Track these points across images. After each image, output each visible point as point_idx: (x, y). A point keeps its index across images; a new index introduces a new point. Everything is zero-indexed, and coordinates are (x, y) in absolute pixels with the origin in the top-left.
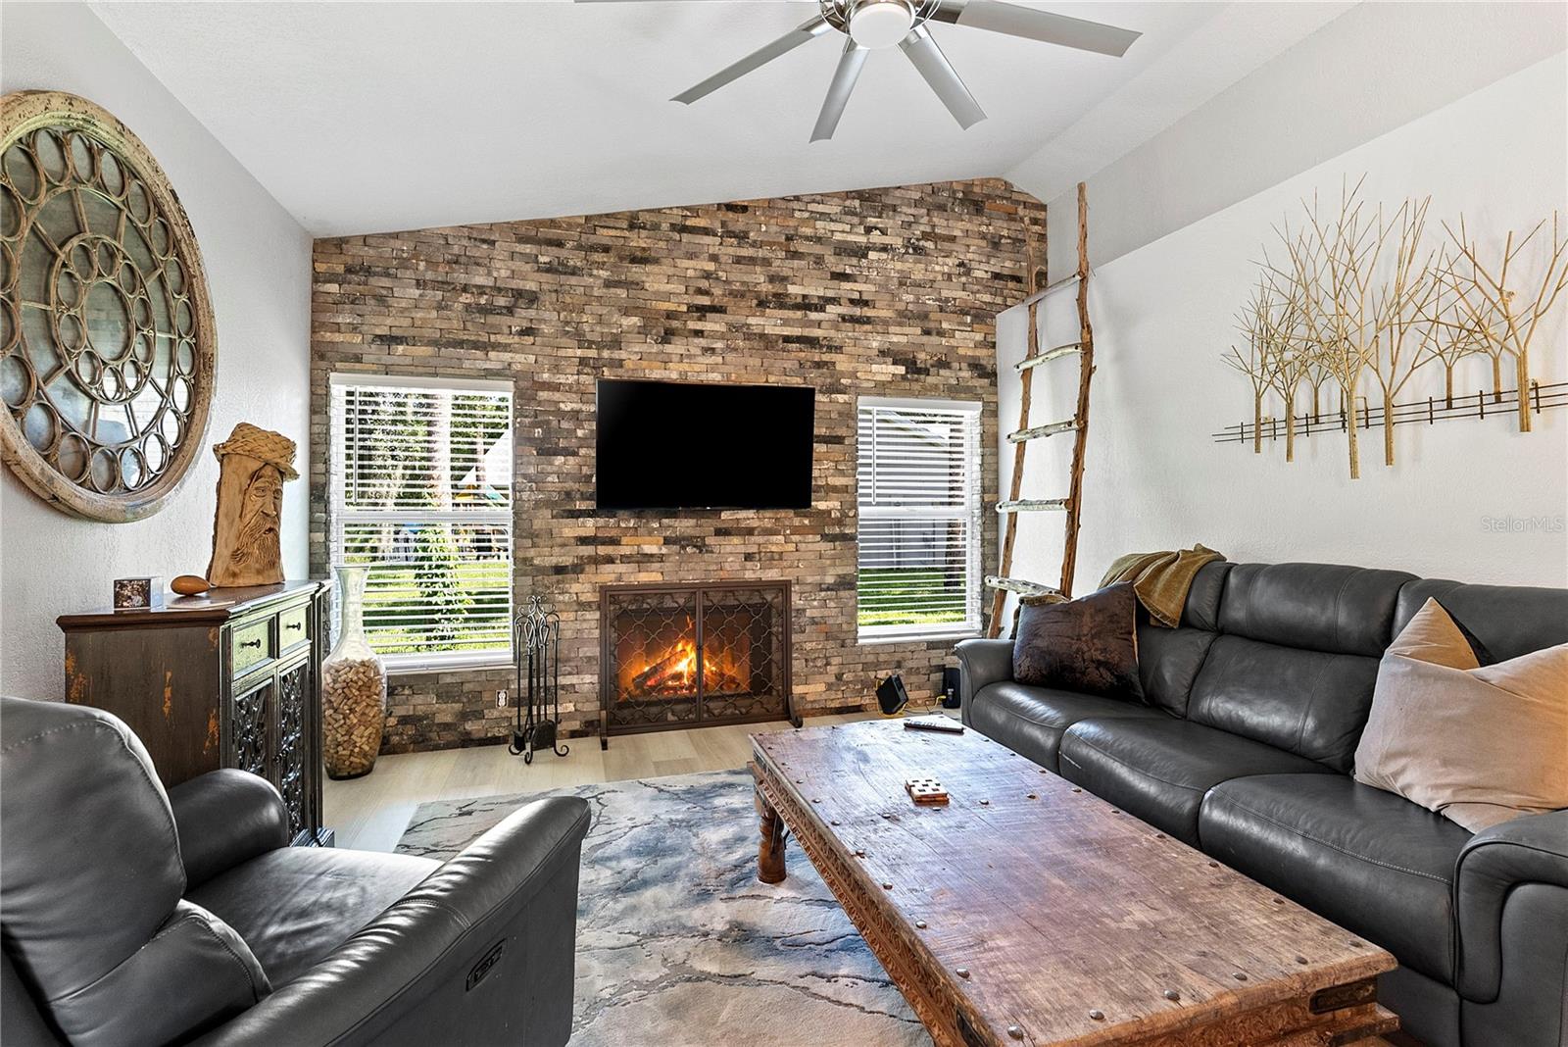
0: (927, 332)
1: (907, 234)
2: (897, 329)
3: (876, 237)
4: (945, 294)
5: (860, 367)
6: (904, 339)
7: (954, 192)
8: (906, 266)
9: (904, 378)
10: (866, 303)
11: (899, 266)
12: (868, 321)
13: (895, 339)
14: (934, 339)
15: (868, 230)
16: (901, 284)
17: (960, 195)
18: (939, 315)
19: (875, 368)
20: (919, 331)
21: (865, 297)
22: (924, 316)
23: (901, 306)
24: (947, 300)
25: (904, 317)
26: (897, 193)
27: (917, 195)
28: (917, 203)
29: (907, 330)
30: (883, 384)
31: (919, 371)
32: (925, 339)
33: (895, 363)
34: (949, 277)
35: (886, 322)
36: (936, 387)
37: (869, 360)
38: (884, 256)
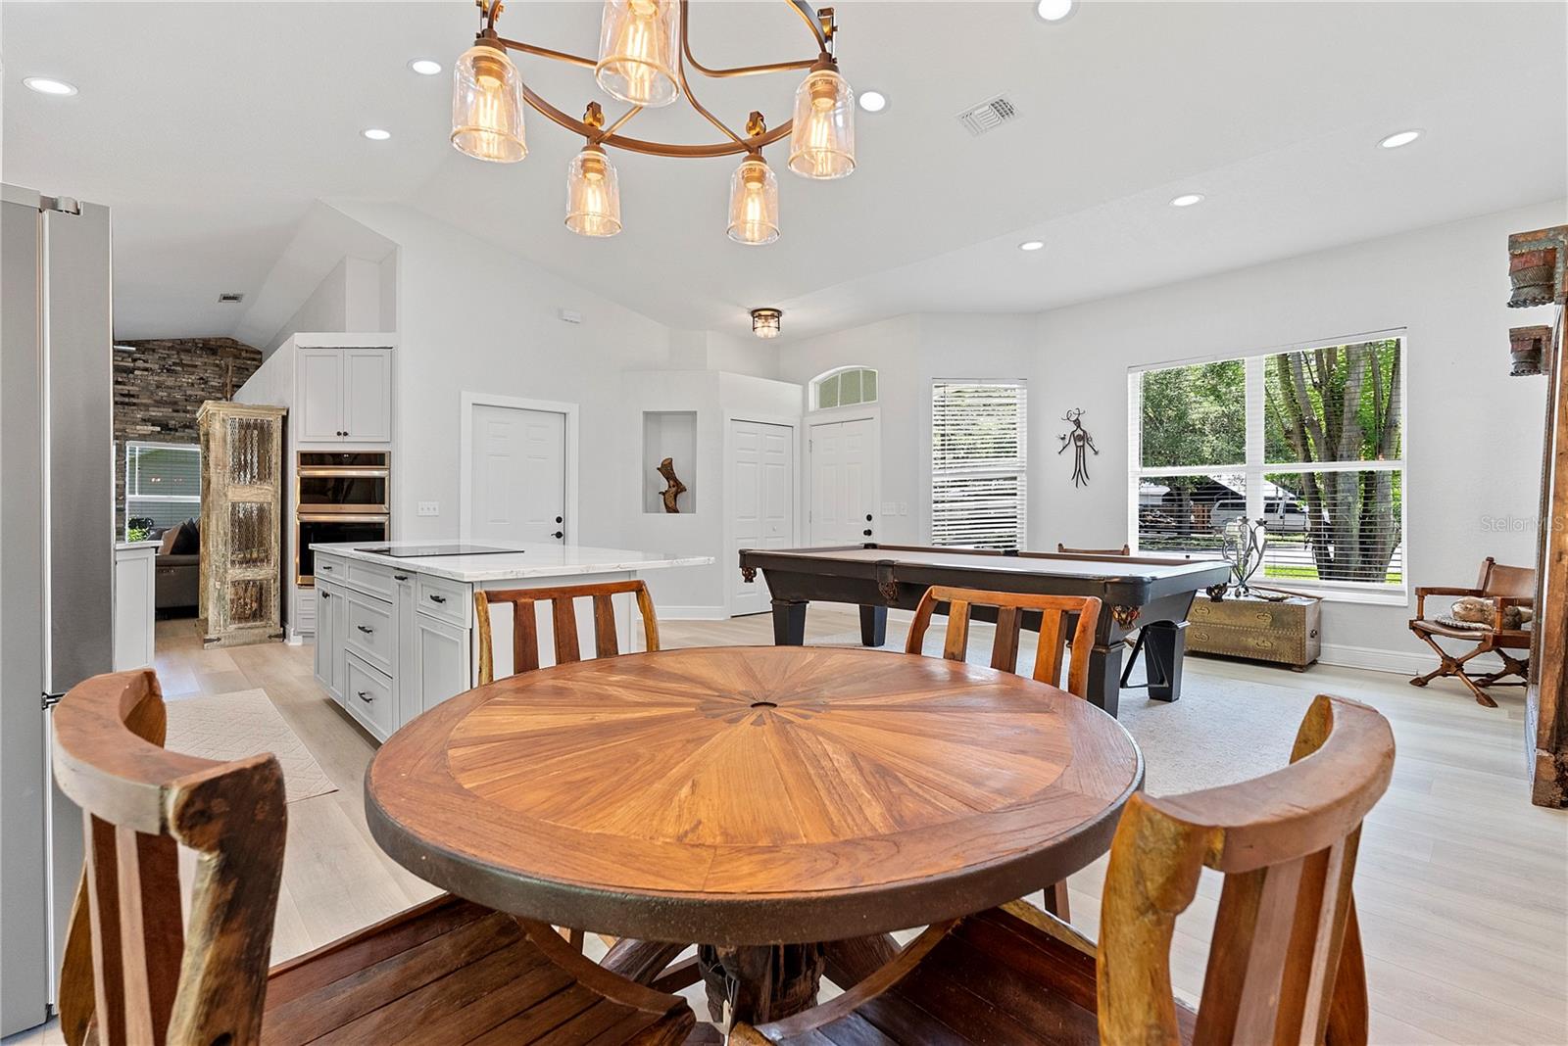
0: (177, 411)
1: (162, 363)
2: (156, 409)
3: (140, 364)
4: (188, 393)
5: (127, 426)
6: (161, 414)
7: (196, 344)
8: (161, 379)
9: (158, 432)
10: (133, 396)
11: (156, 378)
12: (134, 404)
13: (154, 414)
14: (182, 415)
15: (134, 360)
16: (157, 387)
17: (201, 345)
18: (185, 403)
19: (138, 427)
20: (170, 410)
21: (131, 393)
22: (176, 403)
23: (158, 398)
24: (191, 396)
25: (160, 403)
26: (155, 343)
27: (170, 345)
28: (169, 348)
29: (162, 410)
30: (145, 435)
31: (170, 430)
32: (175, 414)
33: (153, 425)
34: (193, 385)
35: (147, 407)
36: (183, 437)
37: (135, 423)
38: (146, 373)
